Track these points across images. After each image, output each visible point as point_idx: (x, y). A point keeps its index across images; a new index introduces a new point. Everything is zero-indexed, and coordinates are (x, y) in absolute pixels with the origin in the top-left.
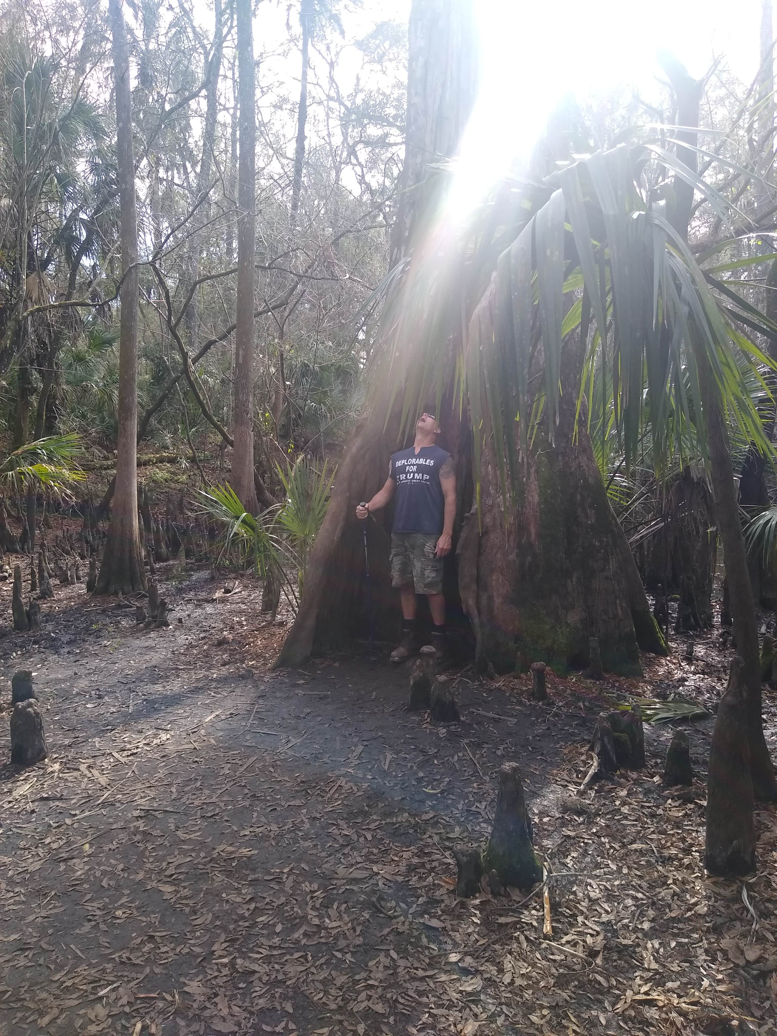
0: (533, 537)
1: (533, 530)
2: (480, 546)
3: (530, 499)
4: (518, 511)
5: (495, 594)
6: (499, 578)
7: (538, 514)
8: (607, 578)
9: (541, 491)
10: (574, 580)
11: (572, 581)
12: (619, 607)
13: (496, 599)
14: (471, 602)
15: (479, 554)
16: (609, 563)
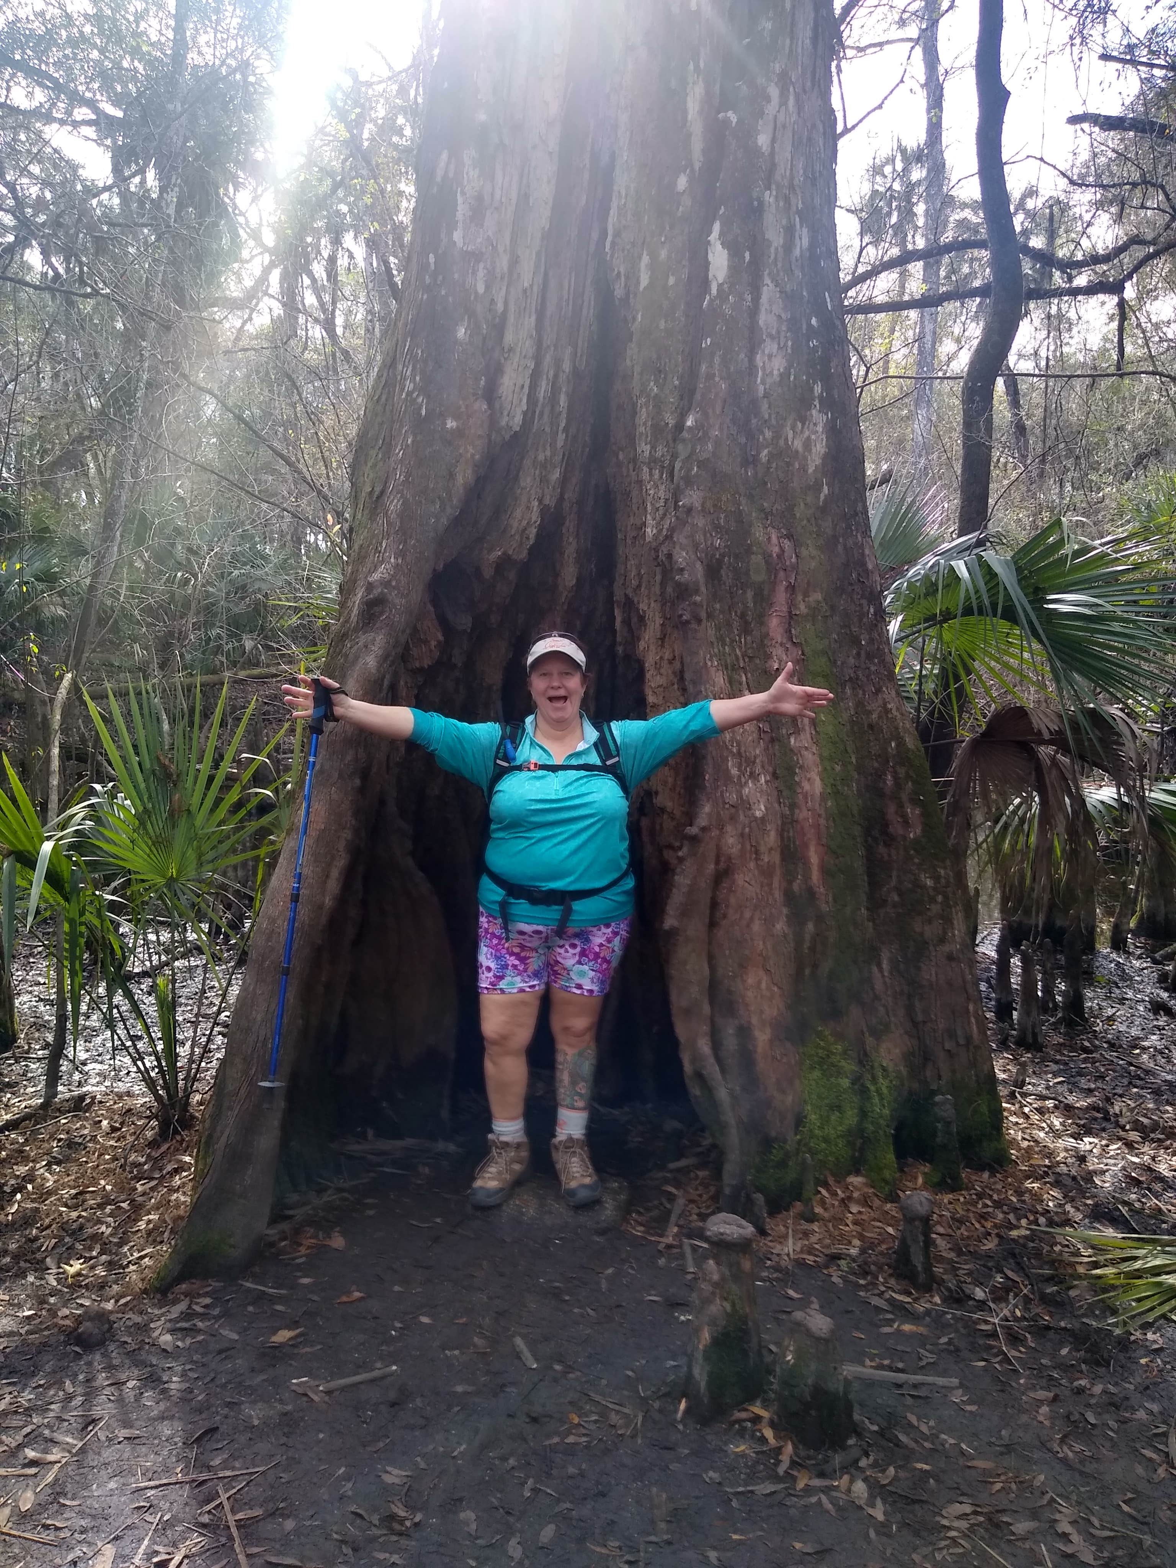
0: (815, 876)
1: (814, 859)
2: (714, 905)
3: (806, 786)
4: (783, 816)
5: (754, 1020)
6: (759, 982)
7: (822, 821)
8: (950, 958)
9: (825, 769)
10: (885, 965)
11: (881, 970)
12: (973, 1020)
13: (757, 1033)
14: (704, 1046)
15: (712, 924)
16: (952, 924)
